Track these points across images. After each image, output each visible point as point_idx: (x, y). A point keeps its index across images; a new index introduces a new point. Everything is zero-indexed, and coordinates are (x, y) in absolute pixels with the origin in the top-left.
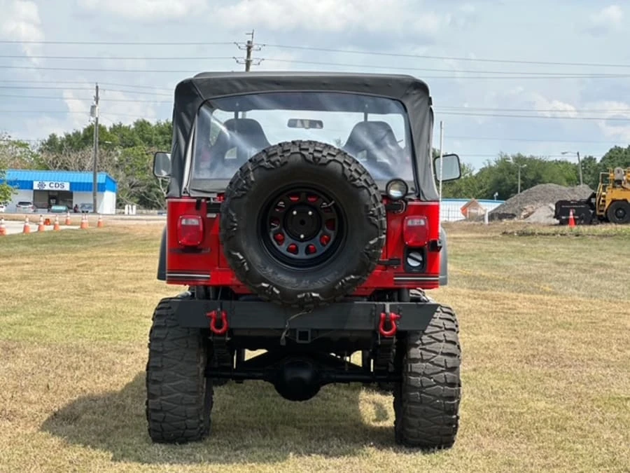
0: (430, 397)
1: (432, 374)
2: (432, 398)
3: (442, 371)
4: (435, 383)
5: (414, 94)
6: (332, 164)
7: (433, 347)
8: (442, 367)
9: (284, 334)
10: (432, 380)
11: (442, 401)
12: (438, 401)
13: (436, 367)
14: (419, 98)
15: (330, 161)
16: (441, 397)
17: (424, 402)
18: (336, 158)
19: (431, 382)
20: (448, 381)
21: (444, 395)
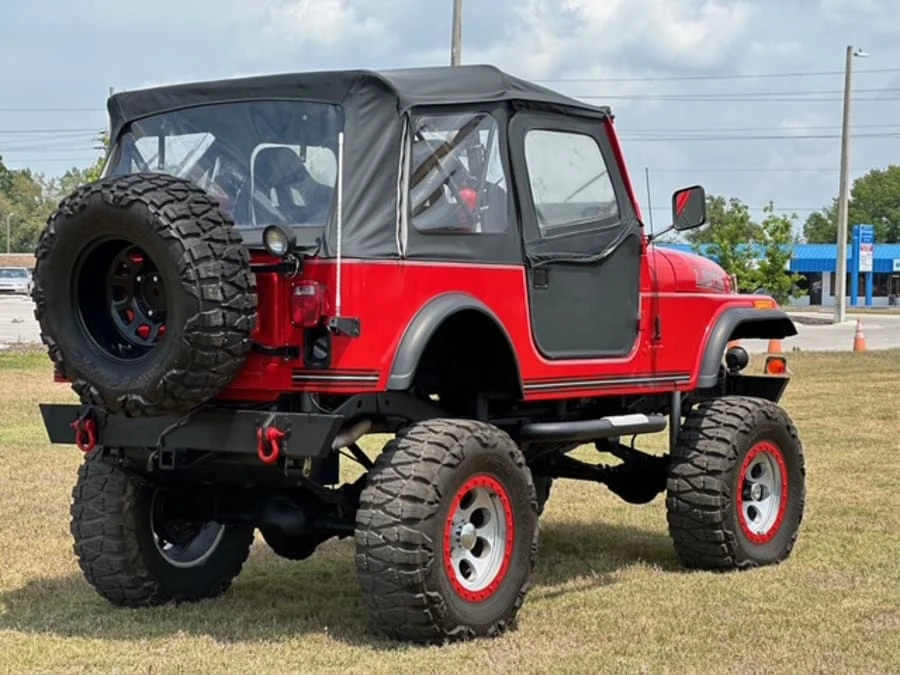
0: (378, 562)
1: (381, 527)
2: (381, 564)
3: (396, 524)
4: (383, 541)
5: (362, 95)
6: (137, 205)
7: (391, 486)
8: (397, 517)
9: (152, 454)
10: (381, 537)
11: (395, 570)
12: (390, 569)
13: (388, 516)
14: (373, 99)
15: (135, 201)
16: (391, 563)
17: (372, 569)
18: (142, 198)
19: (379, 539)
20: (401, 539)
21: (396, 561)
